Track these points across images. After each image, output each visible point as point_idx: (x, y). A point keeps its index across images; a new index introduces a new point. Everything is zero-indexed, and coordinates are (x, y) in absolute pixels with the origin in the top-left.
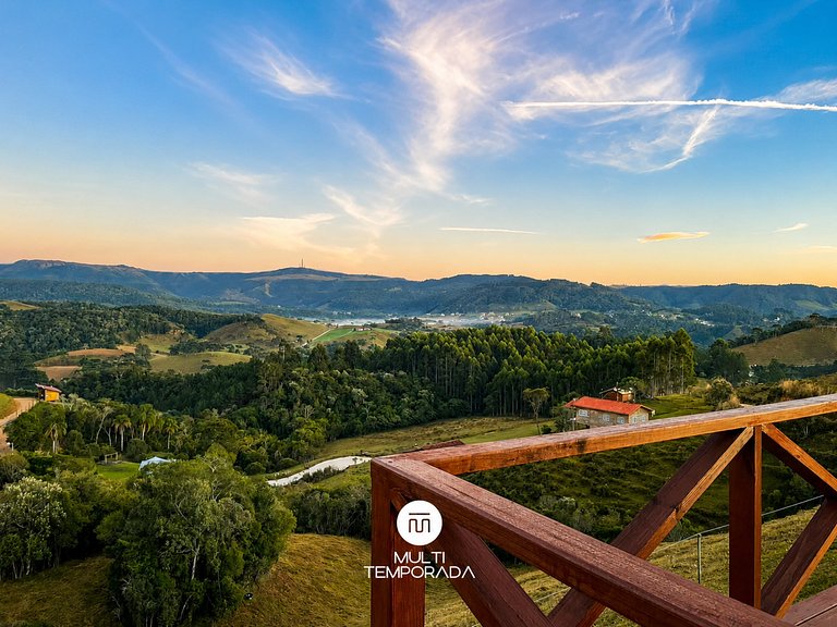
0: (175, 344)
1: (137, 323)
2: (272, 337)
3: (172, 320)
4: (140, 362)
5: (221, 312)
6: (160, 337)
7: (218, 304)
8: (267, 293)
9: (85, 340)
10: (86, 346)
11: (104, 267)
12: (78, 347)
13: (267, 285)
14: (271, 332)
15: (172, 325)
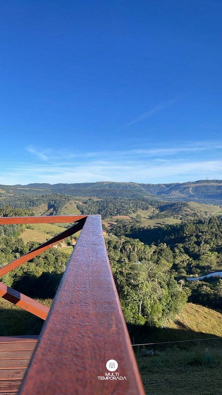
0: (151, 214)
1: (137, 205)
2: (192, 212)
3: (150, 204)
4: (138, 222)
5: (170, 201)
6: (145, 211)
7: (169, 197)
8: (191, 192)
9: (119, 213)
10: (118, 214)
11: (125, 183)
12: (116, 215)
13: (191, 189)
14: (192, 210)
15: (150, 206)
